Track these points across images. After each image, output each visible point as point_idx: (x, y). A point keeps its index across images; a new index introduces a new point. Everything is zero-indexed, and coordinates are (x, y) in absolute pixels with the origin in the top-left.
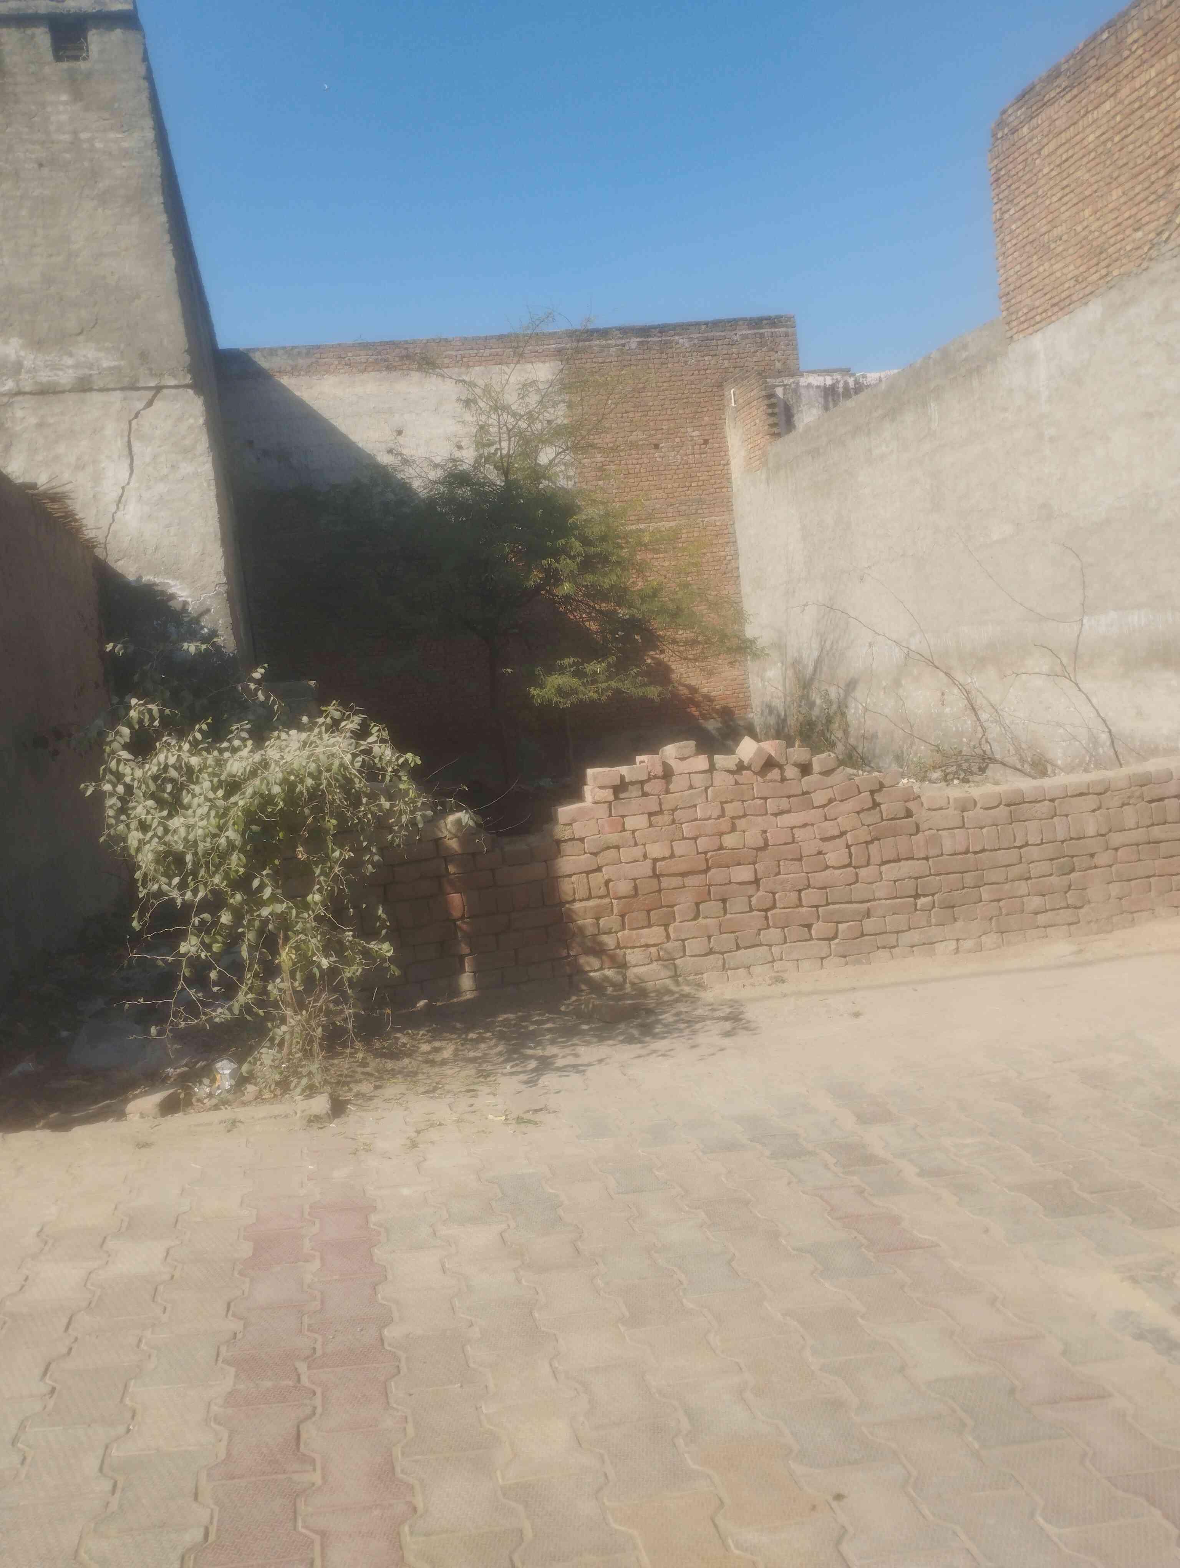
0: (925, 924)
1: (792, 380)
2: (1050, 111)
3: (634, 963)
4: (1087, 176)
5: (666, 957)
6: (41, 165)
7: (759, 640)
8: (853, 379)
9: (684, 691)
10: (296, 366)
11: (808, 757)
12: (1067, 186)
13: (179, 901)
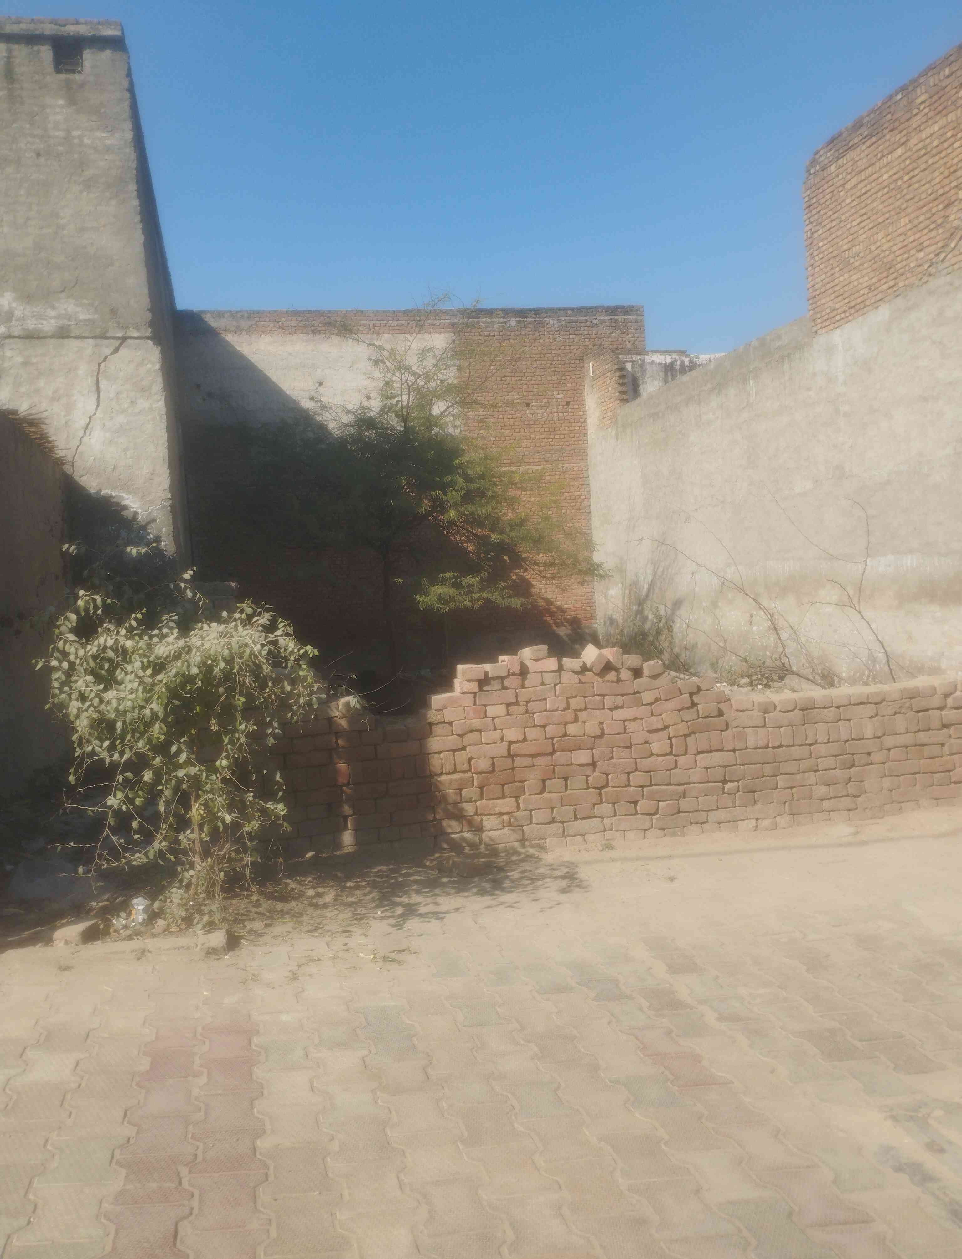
0: (731, 805)
1: (639, 358)
2: (852, 154)
3: (488, 828)
4: (881, 207)
5: (516, 824)
6: (38, 155)
7: (605, 565)
8: (688, 359)
9: (541, 603)
10: (239, 326)
11: (640, 663)
12: (865, 214)
13: (107, 761)
